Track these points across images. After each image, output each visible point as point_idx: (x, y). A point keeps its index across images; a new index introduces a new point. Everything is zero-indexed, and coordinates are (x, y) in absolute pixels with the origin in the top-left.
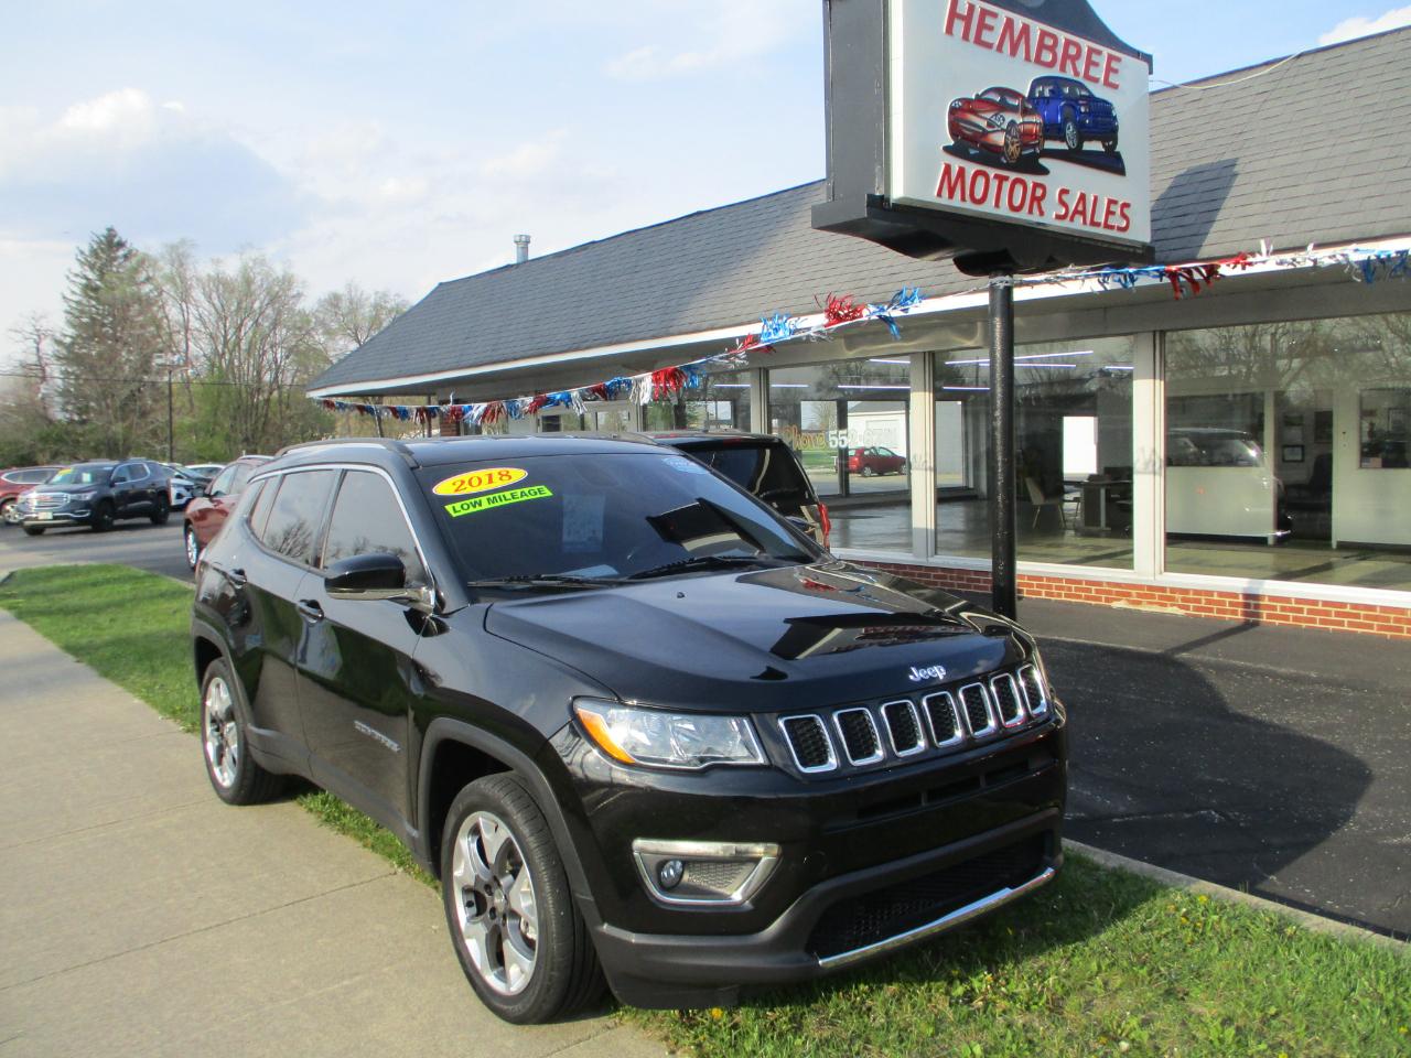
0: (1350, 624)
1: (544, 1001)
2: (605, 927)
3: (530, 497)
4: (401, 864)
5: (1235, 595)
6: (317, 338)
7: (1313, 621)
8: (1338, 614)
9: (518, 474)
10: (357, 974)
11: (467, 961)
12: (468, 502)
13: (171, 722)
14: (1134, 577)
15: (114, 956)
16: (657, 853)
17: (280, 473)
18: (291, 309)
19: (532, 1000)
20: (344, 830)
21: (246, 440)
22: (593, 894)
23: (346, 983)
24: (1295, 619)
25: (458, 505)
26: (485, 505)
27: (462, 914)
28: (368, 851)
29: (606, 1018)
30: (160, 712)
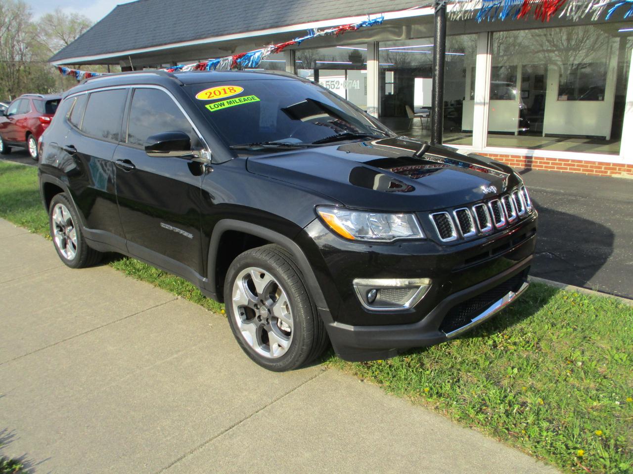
0: (570, 169)
1: (297, 361)
2: (335, 324)
3: (249, 101)
4: (179, 294)
5: (519, 157)
6: (42, 38)
7: (554, 168)
8: (565, 164)
9: (239, 90)
10: (179, 351)
11: (243, 342)
12: (217, 103)
13: (22, 228)
14: (473, 149)
15: (39, 350)
16: (366, 286)
17: (86, 92)
18: (26, 22)
19: (290, 360)
20: (140, 278)
21: (9, 90)
22: (329, 307)
23: (175, 356)
24: (546, 167)
25: (212, 105)
26: (227, 106)
27: (239, 320)
28: (158, 289)
29: (320, 365)
30: (14, 224)
